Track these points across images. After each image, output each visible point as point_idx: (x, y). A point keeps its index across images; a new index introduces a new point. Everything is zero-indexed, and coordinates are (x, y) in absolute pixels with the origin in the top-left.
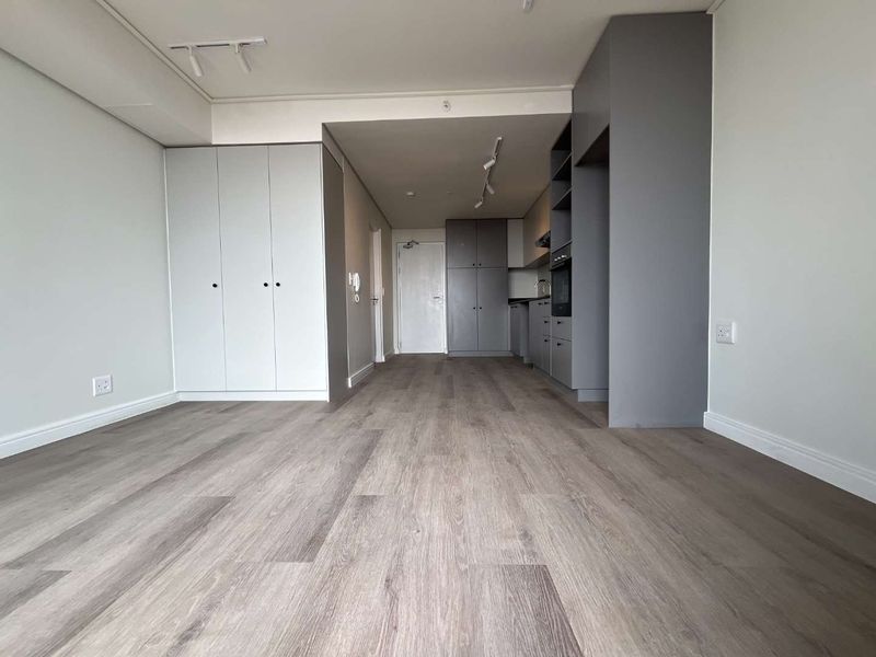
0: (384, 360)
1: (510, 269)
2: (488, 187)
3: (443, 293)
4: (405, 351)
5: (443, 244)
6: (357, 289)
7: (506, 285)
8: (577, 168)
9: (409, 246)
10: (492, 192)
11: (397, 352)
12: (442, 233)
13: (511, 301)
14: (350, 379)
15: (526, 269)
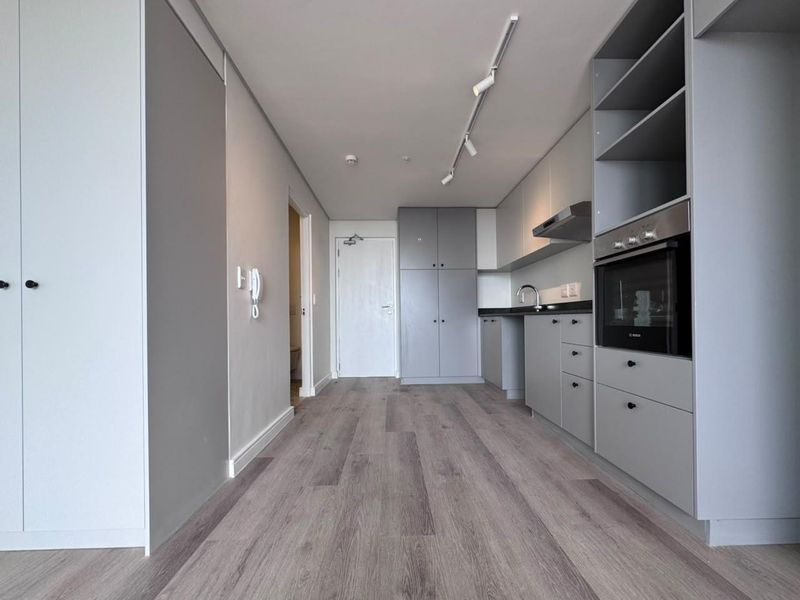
0: (313, 394)
1: (481, 272)
2: (469, 145)
3: (393, 301)
4: (345, 374)
5: (394, 240)
6: (256, 296)
7: (473, 292)
8: (700, 42)
9: (351, 241)
10: (473, 152)
11: (334, 376)
12: (392, 227)
13: (482, 312)
14: (231, 464)
15: (500, 271)
